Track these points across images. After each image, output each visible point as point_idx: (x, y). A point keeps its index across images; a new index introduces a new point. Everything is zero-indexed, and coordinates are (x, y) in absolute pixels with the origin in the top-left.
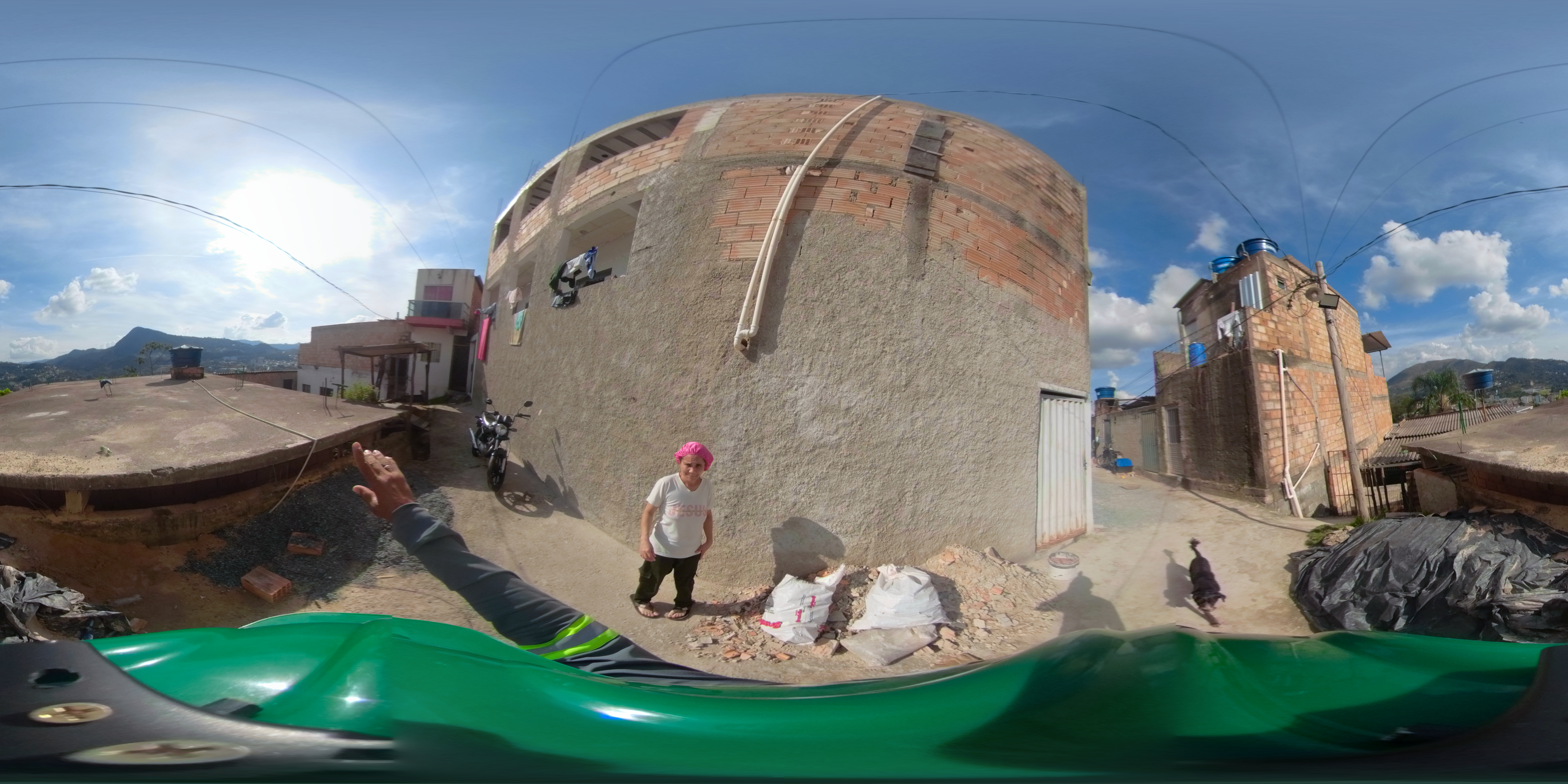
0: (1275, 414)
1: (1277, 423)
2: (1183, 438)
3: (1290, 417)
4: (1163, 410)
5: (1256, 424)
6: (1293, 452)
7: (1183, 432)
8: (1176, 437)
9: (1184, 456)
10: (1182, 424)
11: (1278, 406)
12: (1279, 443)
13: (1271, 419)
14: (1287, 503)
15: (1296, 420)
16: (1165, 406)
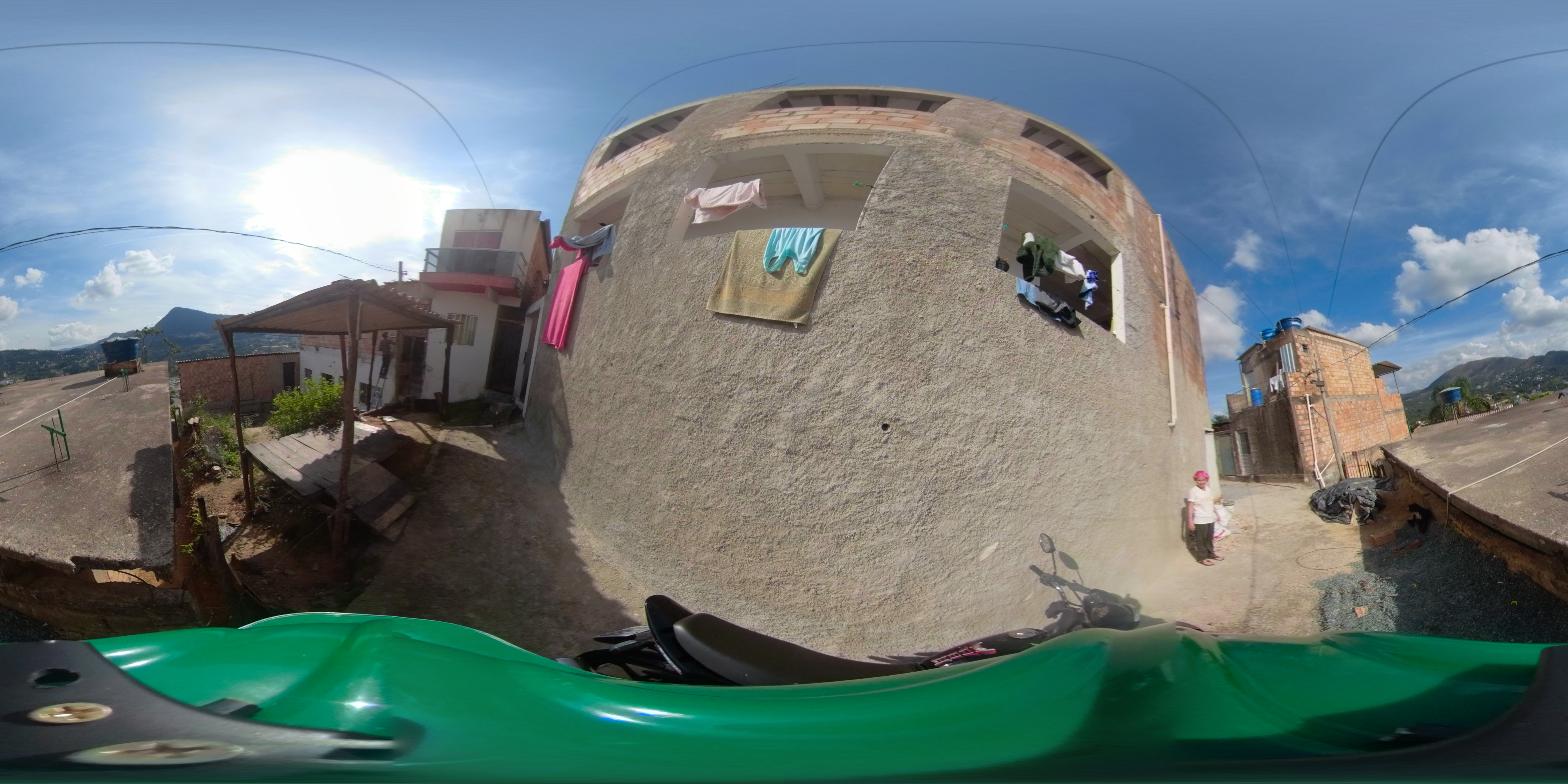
0: (1306, 433)
1: (1308, 437)
2: (1252, 450)
3: (1316, 433)
4: (1236, 433)
5: (1296, 438)
6: (1320, 453)
7: (1252, 447)
8: (1247, 450)
9: (1254, 462)
10: (1251, 441)
11: (1308, 428)
12: (1310, 448)
13: (1304, 435)
14: (1317, 483)
15: (1320, 435)
16: (1238, 431)
